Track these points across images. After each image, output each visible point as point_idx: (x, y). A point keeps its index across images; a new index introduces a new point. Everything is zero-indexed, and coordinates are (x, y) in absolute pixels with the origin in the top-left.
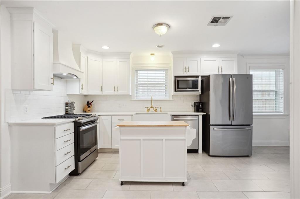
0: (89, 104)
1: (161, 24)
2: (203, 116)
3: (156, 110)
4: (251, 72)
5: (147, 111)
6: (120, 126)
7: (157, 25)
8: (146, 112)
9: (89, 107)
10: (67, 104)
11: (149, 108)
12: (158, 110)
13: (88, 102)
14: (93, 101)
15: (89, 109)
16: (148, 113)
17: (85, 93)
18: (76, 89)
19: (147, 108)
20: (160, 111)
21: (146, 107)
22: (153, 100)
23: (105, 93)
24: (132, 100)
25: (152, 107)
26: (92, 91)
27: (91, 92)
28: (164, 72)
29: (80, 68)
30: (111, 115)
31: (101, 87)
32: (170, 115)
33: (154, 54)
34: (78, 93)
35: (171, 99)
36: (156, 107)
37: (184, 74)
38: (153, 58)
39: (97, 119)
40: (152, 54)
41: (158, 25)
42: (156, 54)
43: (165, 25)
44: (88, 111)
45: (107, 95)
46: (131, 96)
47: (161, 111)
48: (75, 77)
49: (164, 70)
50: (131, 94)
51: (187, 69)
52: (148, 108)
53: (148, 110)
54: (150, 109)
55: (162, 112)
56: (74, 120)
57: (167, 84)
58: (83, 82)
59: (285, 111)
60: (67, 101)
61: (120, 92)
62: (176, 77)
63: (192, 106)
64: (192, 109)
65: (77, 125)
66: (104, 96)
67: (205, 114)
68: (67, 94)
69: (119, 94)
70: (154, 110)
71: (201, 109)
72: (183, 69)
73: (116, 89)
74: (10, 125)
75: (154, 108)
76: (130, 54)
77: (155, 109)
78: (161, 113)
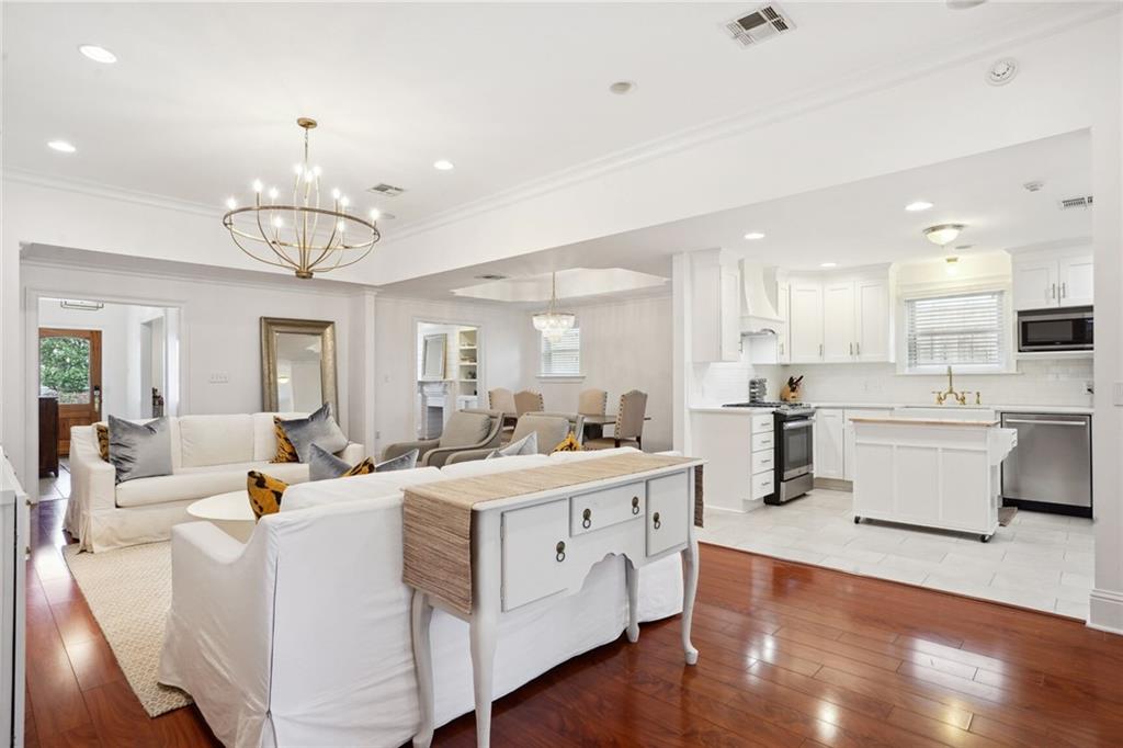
0: (793, 384)
1: (942, 228)
3: (963, 399)
5: (937, 401)
6: (855, 421)
7: (933, 229)
8: (934, 405)
9: (793, 390)
10: (753, 384)
11: (942, 396)
12: (971, 398)
13: (791, 379)
14: (802, 377)
15: (793, 394)
16: (940, 406)
17: (787, 362)
18: (770, 355)
19: (937, 394)
20: (975, 401)
21: (933, 393)
22: (953, 373)
23: (830, 358)
24: (898, 374)
25: (951, 392)
26: (802, 356)
27: (798, 359)
29: (777, 312)
30: (843, 408)
31: (821, 346)
32: (996, 412)
33: (955, 260)
34: (775, 362)
35: (1014, 371)
36: (963, 393)
37: (1048, 303)
38: (952, 269)
39: (812, 414)
40: (949, 260)
42: (961, 256)
43: (951, 227)
45: (832, 365)
46: (895, 364)
47: (978, 402)
48: (770, 333)
49: (991, 294)
50: (892, 360)
51: (1059, 290)
52: (939, 393)
53: (940, 399)
54: (945, 397)
56: (774, 409)
57: (1002, 330)
58: (783, 339)
60: (753, 378)
61: (867, 357)
62: (1021, 313)
64: (1091, 399)
65: (780, 419)
66: (826, 365)
68: (754, 365)
69: (864, 360)
70: (957, 399)
72: (1046, 291)
73: (856, 349)
74: (692, 412)
75: (957, 395)
76: (889, 267)
77: (960, 396)
78: (977, 406)
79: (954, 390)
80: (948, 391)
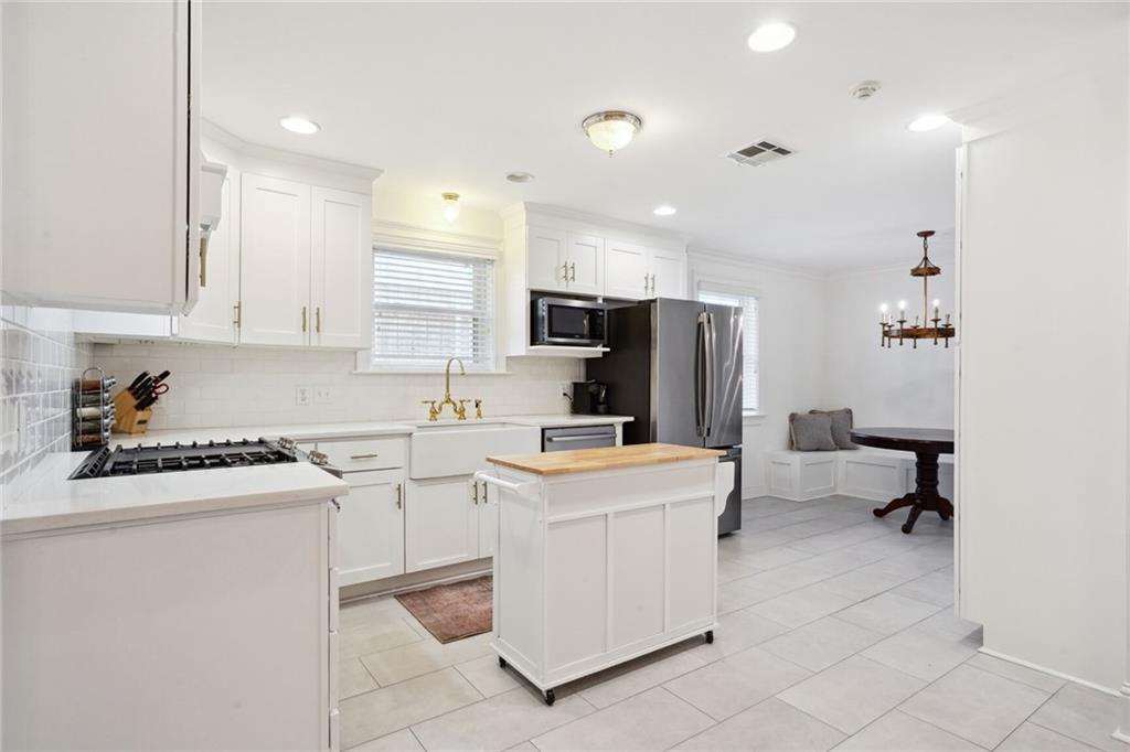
1: (621, 115)
2: (626, 425)
3: (462, 411)
4: (701, 296)
5: (429, 415)
7: (606, 116)
8: (427, 422)
10: (86, 391)
11: (437, 407)
12: (470, 410)
14: (166, 374)
15: (140, 415)
16: (433, 423)
19: (430, 405)
20: (475, 414)
21: (426, 402)
22: (466, 372)
24: (360, 370)
25: (448, 401)
27: (191, 331)
28: (471, 271)
33: (457, 198)
35: (499, 370)
36: (461, 402)
38: (451, 211)
40: (449, 197)
41: (609, 115)
42: (467, 197)
43: (633, 121)
44: (136, 427)
47: (479, 415)
49: (466, 261)
51: (568, 271)
52: (433, 403)
53: (434, 413)
54: (440, 409)
55: (485, 420)
57: (483, 314)
59: (760, 407)
61: (329, 336)
63: (565, 394)
64: (565, 404)
67: (632, 419)
70: (455, 410)
71: (603, 403)
72: (557, 270)
73: (311, 320)
75: (454, 404)
76: (378, 176)
77: (459, 405)
78: (479, 421)
79: (452, 398)
80: (444, 399)
